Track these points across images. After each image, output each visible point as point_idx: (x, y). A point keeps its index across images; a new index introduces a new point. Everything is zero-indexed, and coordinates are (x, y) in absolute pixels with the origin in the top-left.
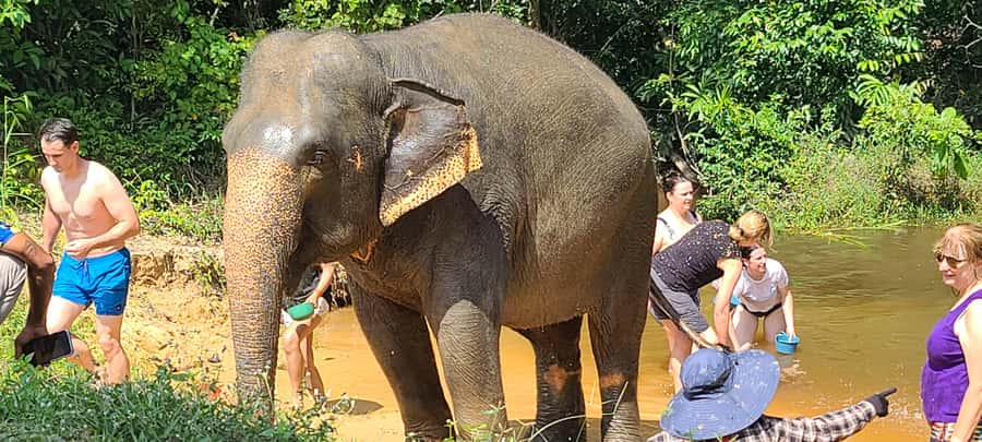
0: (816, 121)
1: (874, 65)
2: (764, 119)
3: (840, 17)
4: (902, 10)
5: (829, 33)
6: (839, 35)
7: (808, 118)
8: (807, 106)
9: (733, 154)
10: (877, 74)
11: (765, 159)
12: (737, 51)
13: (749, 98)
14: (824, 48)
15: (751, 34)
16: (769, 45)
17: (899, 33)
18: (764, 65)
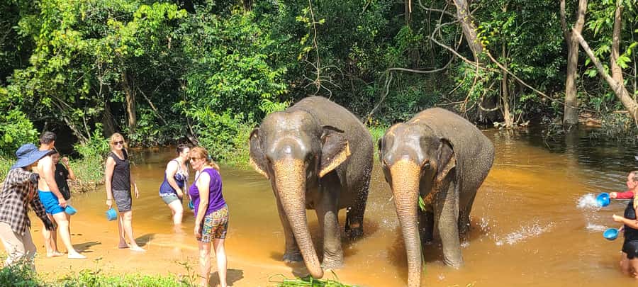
0: (246, 119)
1: (268, 95)
2: (225, 119)
3: (254, 76)
4: (279, 72)
5: (250, 83)
6: (253, 83)
7: (243, 118)
8: (242, 113)
9: (212, 134)
10: (271, 99)
11: (226, 135)
12: (212, 91)
13: (218, 110)
14: (248, 89)
15: (218, 83)
16: (226, 88)
17: (278, 82)
18: (223, 96)
